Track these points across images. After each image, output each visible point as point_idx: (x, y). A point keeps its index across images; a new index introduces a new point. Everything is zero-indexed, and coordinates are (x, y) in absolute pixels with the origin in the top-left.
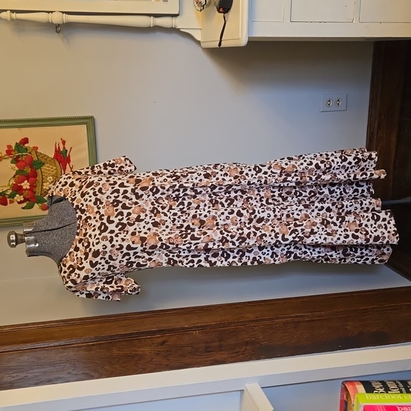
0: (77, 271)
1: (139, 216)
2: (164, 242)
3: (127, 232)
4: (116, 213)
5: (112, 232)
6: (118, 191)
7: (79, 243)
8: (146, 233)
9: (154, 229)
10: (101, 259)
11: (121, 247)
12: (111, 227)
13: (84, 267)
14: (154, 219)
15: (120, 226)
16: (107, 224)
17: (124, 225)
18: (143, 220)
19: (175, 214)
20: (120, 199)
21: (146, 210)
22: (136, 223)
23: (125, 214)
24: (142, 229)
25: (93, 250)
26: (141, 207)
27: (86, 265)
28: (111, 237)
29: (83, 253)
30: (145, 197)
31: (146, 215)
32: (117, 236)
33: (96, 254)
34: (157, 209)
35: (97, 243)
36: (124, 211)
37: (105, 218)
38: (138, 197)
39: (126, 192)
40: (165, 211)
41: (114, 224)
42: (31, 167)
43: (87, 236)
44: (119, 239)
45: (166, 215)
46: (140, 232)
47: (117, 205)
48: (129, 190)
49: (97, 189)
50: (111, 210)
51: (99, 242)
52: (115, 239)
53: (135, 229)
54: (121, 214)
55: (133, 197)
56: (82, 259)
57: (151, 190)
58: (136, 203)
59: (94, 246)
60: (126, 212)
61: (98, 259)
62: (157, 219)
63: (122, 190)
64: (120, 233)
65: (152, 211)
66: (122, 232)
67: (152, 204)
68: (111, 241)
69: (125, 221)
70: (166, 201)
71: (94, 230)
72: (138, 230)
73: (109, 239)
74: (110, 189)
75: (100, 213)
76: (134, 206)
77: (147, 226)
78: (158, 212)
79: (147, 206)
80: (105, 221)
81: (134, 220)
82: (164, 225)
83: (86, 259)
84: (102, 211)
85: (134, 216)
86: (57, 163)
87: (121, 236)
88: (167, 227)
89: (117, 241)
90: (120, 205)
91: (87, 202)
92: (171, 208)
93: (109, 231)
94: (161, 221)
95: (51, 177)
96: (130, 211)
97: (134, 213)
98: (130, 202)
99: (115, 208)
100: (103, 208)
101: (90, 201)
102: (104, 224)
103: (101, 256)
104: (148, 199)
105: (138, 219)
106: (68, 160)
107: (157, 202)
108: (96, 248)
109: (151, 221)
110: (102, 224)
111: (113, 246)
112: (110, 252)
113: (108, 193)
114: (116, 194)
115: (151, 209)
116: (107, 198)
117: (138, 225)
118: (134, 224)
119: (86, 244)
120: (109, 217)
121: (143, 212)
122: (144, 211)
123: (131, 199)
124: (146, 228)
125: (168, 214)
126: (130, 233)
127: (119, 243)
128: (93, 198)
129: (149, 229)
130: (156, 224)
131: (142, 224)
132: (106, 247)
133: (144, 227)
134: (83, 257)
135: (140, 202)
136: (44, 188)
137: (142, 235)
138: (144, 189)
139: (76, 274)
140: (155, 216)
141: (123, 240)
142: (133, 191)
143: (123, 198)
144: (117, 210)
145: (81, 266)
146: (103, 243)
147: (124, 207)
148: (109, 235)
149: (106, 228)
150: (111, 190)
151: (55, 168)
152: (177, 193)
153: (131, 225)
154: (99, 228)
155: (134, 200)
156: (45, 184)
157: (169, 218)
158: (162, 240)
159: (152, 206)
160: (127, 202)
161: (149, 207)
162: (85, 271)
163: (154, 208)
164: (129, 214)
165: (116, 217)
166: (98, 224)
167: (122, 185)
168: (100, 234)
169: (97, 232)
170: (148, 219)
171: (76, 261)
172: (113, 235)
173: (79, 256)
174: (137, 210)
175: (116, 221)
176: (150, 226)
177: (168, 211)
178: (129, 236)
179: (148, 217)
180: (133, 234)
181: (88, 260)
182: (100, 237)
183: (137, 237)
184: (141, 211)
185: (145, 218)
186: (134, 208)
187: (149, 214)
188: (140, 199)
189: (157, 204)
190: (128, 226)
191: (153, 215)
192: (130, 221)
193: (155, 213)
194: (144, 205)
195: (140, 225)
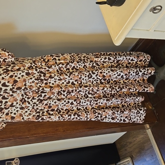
1: (13, 104)
3: (4, 113)
8: (15, 114)
9: (20, 111)
18: (15, 106)
19: (35, 103)
20: (2, 93)
21: (17, 100)
22: (10, 108)
23: (4, 102)
24: (13, 111)
26: (15, 98)
30: (18, 92)
31: (17, 103)
36: (3, 100)
40: (29, 100)
45: (29, 103)
46: (11, 113)
53: (9, 111)
58: (12, 95)
62: (23, 106)
63: (4, 88)
65: (21, 101)
67: (22, 95)
69: (3, 107)
70: (31, 93)
76: (10, 97)
78: (25, 101)
79: (19, 97)
85: (9, 104)
88: (29, 110)
90: (1, 97)
92: (33, 98)
94: (26, 106)
96: (7, 100)
97: (9, 101)
98: (8, 95)
104: (20, 93)
105: (12, 106)
107: (25, 94)
118: (8, 108)
122: (16, 100)
123: (9, 93)
126: (5, 114)
130: (22, 108)
131: (14, 108)
135: (15, 95)
137: (12, 115)
140: (23, 104)
142: (11, 89)
143: (4, 93)
147: (4, 98)
153: (6, 109)
155: (11, 93)
157: (31, 105)
158: (24, 119)
160: (6, 95)
161: (19, 98)
163: (23, 98)
164: (6, 102)
170: (18, 106)
174: (12, 99)
176: (18, 109)
177: (31, 101)
178: (4, 116)
179: (18, 104)
180: (7, 114)
183: (9, 116)
184: (14, 100)
185: (16, 105)
186: (10, 98)
187: (19, 102)
188: (15, 93)
189: (25, 96)
190: (4, 109)
191: (21, 103)
192: (6, 106)
193: (23, 102)
194: (17, 96)
195: (12, 109)
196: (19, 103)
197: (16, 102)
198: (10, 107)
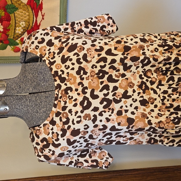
0: (51, 147)
1: (126, 92)
2: (153, 126)
3: (113, 110)
4: (101, 86)
5: (96, 109)
6: (104, 60)
7: (56, 116)
8: (133, 113)
9: (141, 109)
10: (80, 138)
11: (105, 127)
12: (95, 103)
13: (59, 145)
14: (142, 97)
15: (105, 103)
16: (91, 99)
17: (109, 102)
18: (130, 96)
19: (165, 92)
20: (106, 69)
21: (134, 84)
22: (123, 100)
23: (111, 88)
24: (129, 108)
25: (72, 128)
26: (129, 81)
27: (63, 142)
28: (95, 116)
29: (60, 128)
30: (133, 69)
31: (134, 91)
32: (101, 114)
33: (75, 133)
34: (145, 84)
35: (78, 122)
36: (110, 84)
37: (89, 91)
38: (126, 68)
39: (114, 61)
40: (154, 86)
41: (99, 100)
42: (5, 10)
43: (67, 111)
44: (103, 118)
45: (155, 92)
46: (126, 111)
47: (102, 77)
48: (118, 58)
49: (81, 54)
50: (96, 82)
51: (81, 121)
52: (99, 118)
53: (121, 107)
54: (107, 87)
55: (121, 68)
56: (58, 135)
57: (142, 61)
59: (74, 124)
60: (111, 85)
61: (77, 138)
62: (146, 97)
63: (110, 58)
64: (105, 112)
65: (140, 87)
66: (107, 110)
67: (141, 77)
68: (94, 120)
69: (110, 97)
70: (155, 75)
71: (75, 105)
72: (124, 108)
73: (92, 118)
74: (96, 56)
75: (83, 85)
76: (121, 79)
77: (135, 105)
78: (147, 88)
79: (135, 79)
80: (88, 95)
81: (121, 96)
82: (152, 104)
83: (63, 136)
84: (86, 83)
85: (120, 91)
86: (30, 9)
87: (106, 115)
88: (156, 106)
89: (101, 121)
90: (107, 76)
91: (69, 70)
92: (160, 84)
93: (92, 108)
94: (150, 99)
95: (24, 23)
96: (117, 84)
98: (117, 73)
99: (100, 80)
100: (87, 79)
101: (73, 69)
102: (87, 99)
103: (80, 135)
104: (136, 71)
105: (126, 96)
106: (41, 8)
107: (145, 75)
108: (77, 126)
109: (139, 99)
110: (85, 98)
111: (96, 126)
112: (92, 132)
113: (94, 61)
114: (102, 64)
115: (140, 84)
116: (92, 67)
117: (125, 102)
118: (120, 101)
119: (64, 120)
120: (93, 91)
121: (131, 87)
122: (131, 85)
123: (119, 70)
124: (134, 106)
125: (158, 90)
126: (115, 112)
127: (103, 123)
128: (77, 66)
129: (136, 108)
130: (144, 103)
131: (130, 101)
132: (88, 127)
133: (131, 105)
134: (60, 133)
135: (128, 74)
136: (17, 32)
137: (129, 115)
138: (134, 59)
139: (50, 150)
140: (144, 93)
141: (108, 120)
142: (122, 60)
143: (110, 68)
144: (102, 83)
145: (56, 143)
146: (84, 122)
147: (111, 79)
148: (92, 113)
149: (89, 104)
150: (97, 58)
151: (27, 14)
152: (168, 66)
153: (117, 102)
154: (82, 103)
155: (122, 71)
156: (17, 28)
157: (159, 96)
158: (151, 124)
159: (140, 80)
160: (114, 73)
161: (137, 81)
162: (61, 149)
163: (143, 82)
164: (115, 88)
165: (101, 91)
166: (80, 99)
167: (109, 52)
168: (82, 112)
169: (79, 108)
170: (135, 96)
171: (50, 135)
172: (97, 113)
173: (55, 131)
174: (125, 83)
175: (101, 96)
176: (138, 104)
177: (157, 87)
178: (114, 116)
179: (136, 94)
180: (119, 113)
181: (65, 138)
182: (82, 115)
183: (123, 117)
184: (128, 85)
185: (133, 95)
186: (122, 81)
187: (137, 90)
188: (128, 71)
189: (145, 78)
190: (113, 103)
191: (141, 91)
192: (117, 97)
193: (143, 88)
194: (132, 78)
195: (127, 102)
196: (137, 92)
197: (132, 89)
198: (122, 98)
